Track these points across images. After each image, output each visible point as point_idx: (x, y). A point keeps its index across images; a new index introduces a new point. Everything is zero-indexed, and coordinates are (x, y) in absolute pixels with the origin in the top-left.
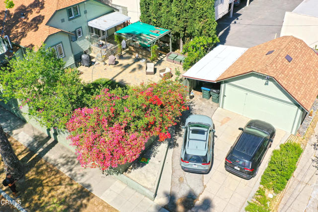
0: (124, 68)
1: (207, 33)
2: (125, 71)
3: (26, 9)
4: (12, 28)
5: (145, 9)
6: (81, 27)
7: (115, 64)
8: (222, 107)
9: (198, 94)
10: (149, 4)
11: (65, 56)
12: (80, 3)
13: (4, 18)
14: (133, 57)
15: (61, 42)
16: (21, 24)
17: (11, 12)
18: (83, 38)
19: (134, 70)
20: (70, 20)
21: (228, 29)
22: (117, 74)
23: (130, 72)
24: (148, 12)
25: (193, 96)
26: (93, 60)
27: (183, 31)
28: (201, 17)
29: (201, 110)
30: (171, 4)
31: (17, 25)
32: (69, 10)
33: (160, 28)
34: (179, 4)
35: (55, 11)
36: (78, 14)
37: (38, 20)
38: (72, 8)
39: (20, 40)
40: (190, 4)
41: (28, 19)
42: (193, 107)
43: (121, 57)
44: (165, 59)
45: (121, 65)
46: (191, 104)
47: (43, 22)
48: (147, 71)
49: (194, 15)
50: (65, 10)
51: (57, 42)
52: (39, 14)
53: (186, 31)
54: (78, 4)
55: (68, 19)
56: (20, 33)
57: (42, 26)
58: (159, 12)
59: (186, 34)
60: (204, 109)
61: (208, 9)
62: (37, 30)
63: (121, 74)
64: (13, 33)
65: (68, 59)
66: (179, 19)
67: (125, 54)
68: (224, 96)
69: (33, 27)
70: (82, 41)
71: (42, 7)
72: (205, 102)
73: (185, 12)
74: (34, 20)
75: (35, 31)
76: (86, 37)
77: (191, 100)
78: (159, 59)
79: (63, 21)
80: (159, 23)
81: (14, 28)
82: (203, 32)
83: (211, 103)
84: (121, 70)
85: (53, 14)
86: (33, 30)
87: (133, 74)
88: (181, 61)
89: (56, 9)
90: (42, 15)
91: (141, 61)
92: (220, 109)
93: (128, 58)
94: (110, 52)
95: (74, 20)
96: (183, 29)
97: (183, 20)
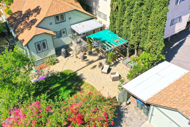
0: (88, 64)
1: (154, 51)
2: (88, 66)
3: (31, 12)
4: (19, 24)
5: (112, 22)
6: (65, 29)
7: (83, 59)
8: (150, 122)
9: (134, 102)
10: (115, 19)
11: (48, 49)
12: (66, 12)
13: (18, 16)
14: (99, 55)
15: (45, 40)
16: (24, 23)
17: (22, 13)
18: (67, 36)
19: (95, 67)
20: (56, 23)
21: (183, 41)
22: (81, 67)
23: (91, 68)
24: (114, 24)
25: (130, 103)
26: (71, 53)
27: (137, 45)
28: (151, 38)
29: (131, 120)
30: (130, 23)
31: (22, 23)
32: (57, 17)
33: (121, 38)
34: (136, 24)
35: (44, 17)
36: (64, 19)
37: (33, 22)
38: (59, 15)
39: (19, 34)
40: (144, 26)
41: (29, 20)
42: (126, 114)
43: (91, 53)
44: (121, 61)
45: (87, 60)
46: (125, 111)
47: (35, 24)
48: (103, 71)
49: (146, 34)
50: (54, 17)
51: (43, 40)
52: (35, 18)
53: (139, 45)
54: (65, 13)
55: (55, 23)
56: (21, 29)
57: (34, 27)
58: (122, 26)
59: (139, 47)
60: (134, 119)
61: (157, 33)
62: (30, 29)
63: (84, 69)
64: (18, 28)
65: (50, 51)
66: (135, 35)
67: (94, 51)
68: (152, 115)
69: (29, 26)
70: (66, 38)
71: (38, 13)
72: (137, 112)
73: (140, 30)
74: (31, 21)
75: (29, 30)
76: (69, 36)
77: (127, 107)
78: (117, 60)
79: (51, 24)
80: (121, 34)
81: (20, 25)
82: (151, 50)
83: (143, 114)
84: (86, 65)
85: (42, 19)
86: (28, 29)
87: (92, 70)
88: (132, 67)
89: (45, 16)
90: (37, 19)
91: (103, 60)
92: (147, 122)
93: (96, 55)
94: (82, 49)
95: (60, 24)
96: (137, 43)
97: (138, 36)
